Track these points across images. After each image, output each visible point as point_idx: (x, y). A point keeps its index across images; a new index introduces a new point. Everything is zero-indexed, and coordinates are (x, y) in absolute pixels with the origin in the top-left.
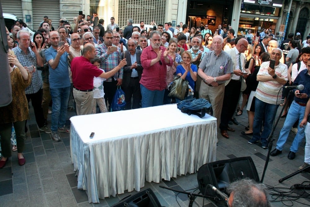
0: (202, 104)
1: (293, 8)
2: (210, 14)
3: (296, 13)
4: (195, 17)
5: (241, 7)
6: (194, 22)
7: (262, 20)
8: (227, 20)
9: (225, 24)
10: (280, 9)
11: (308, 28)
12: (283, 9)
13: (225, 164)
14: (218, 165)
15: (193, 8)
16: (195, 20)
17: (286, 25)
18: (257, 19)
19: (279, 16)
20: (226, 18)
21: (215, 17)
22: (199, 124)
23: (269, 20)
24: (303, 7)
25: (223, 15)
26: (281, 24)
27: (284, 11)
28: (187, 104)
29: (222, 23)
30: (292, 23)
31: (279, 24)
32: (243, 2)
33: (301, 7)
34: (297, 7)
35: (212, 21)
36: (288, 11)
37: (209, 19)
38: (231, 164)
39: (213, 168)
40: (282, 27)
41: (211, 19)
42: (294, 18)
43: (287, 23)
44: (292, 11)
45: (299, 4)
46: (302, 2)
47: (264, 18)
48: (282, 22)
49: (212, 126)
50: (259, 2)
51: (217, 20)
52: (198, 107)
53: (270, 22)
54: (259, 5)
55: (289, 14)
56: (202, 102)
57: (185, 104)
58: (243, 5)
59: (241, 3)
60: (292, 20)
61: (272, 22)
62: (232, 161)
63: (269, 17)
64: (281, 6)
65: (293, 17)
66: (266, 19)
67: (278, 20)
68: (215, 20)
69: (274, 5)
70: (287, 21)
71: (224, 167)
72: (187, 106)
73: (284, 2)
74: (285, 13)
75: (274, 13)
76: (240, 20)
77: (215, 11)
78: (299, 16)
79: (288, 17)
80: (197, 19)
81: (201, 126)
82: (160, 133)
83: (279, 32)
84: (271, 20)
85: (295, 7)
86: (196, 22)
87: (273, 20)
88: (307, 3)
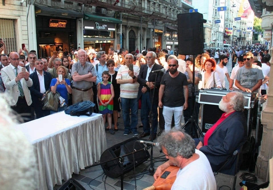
0: (87, 104)
1: (124, 31)
2: (57, 41)
3: (126, 34)
4: (44, 45)
5: (84, 33)
6: (45, 50)
7: (101, 42)
8: (73, 45)
9: (72, 48)
10: (114, 32)
11: (137, 45)
12: (116, 32)
13: (120, 146)
14: (116, 148)
15: (41, 37)
16: (44, 48)
17: (121, 44)
18: (97, 42)
19: (114, 38)
20: (72, 44)
21: (62, 44)
22: (90, 120)
23: (107, 42)
24: (130, 30)
25: (69, 41)
26: (117, 43)
27: (117, 34)
28: (75, 108)
29: (69, 48)
30: (125, 42)
31: (116, 44)
32: (84, 29)
33: (129, 30)
34: (126, 30)
35: (60, 47)
36: (120, 33)
37: (57, 46)
38: (125, 145)
39: (113, 152)
40: (119, 46)
41: (59, 46)
42: (125, 39)
43: (121, 43)
44: (123, 33)
45: (127, 28)
46: (128, 26)
47: (103, 41)
48: (117, 42)
49: (100, 120)
50: (97, 27)
51: (64, 46)
52: (85, 107)
53: (108, 43)
54: (97, 30)
55: (121, 36)
56: (87, 103)
57: (73, 108)
58: (84, 31)
59: (83, 29)
60: (125, 40)
61: (110, 43)
62: (125, 143)
63: (107, 39)
64: (114, 29)
65: (125, 37)
66: (105, 41)
67: (114, 41)
68: (62, 46)
69: (109, 29)
70: (121, 41)
71: (121, 149)
72: (76, 109)
73: (116, 26)
74: (118, 35)
75: (110, 36)
76: (84, 45)
77: (61, 38)
78: (129, 37)
79: (121, 38)
80: (46, 47)
81: (92, 121)
82: (62, 133)
83: (117, 50)
84: (109, 42)
85: (125, 30)
86: (46, 50)
87: (110, 41)
88: (132, 26)
